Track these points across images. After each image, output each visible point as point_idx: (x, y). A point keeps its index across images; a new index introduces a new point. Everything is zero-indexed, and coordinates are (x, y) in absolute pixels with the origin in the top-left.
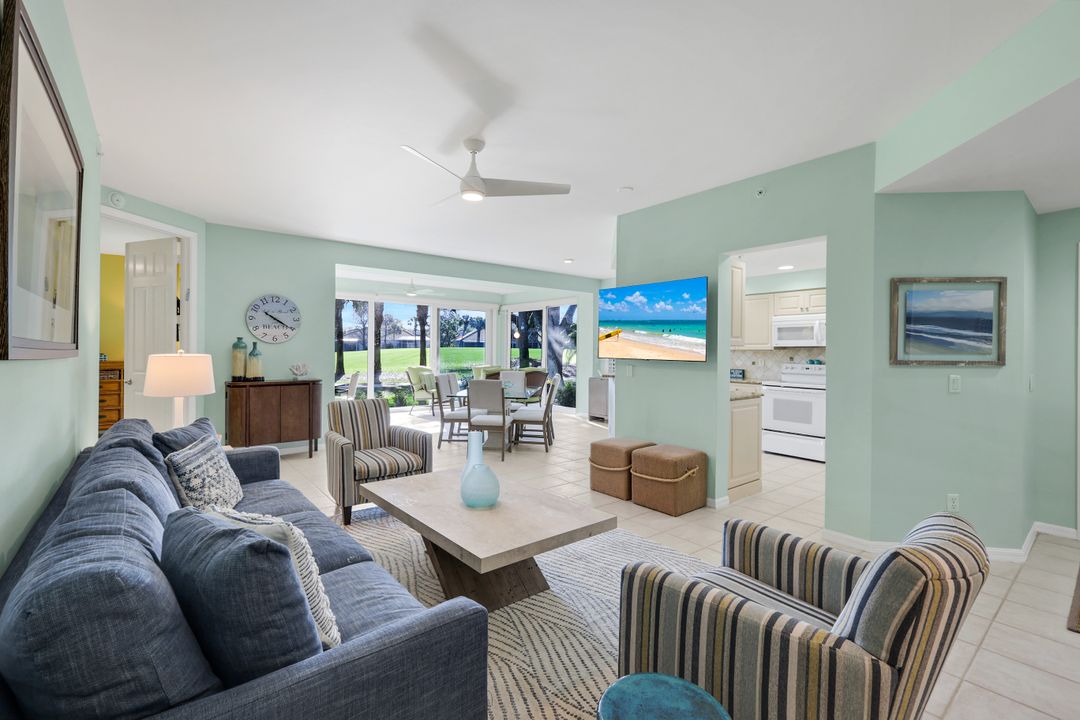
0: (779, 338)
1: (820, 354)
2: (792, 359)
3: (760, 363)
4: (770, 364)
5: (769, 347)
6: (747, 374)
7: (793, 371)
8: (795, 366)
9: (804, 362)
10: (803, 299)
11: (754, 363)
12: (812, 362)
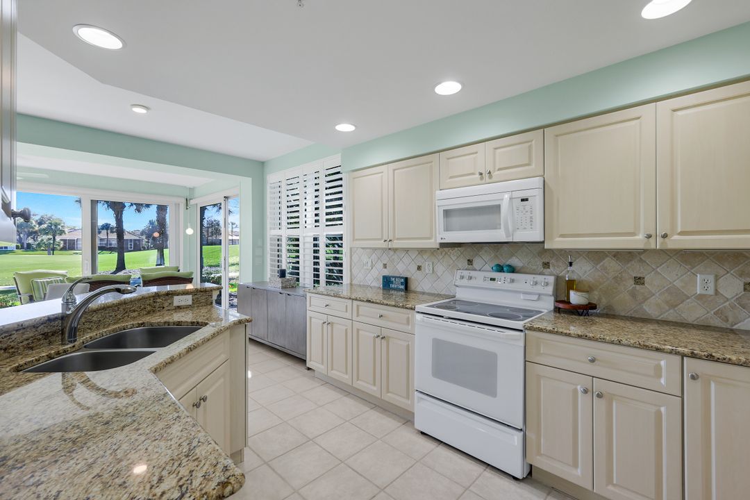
0: (447, 229)
1: (512, 255)
2: (470, 262)
3: (427, 268)
4: (440, 269)
5: (433, 243)
6: (413, 286)
7: (472, 283)
8: (473, 273)
9: (488, 267)
10: (482, 158)
11: (419, 268)
12: (500, 269)
